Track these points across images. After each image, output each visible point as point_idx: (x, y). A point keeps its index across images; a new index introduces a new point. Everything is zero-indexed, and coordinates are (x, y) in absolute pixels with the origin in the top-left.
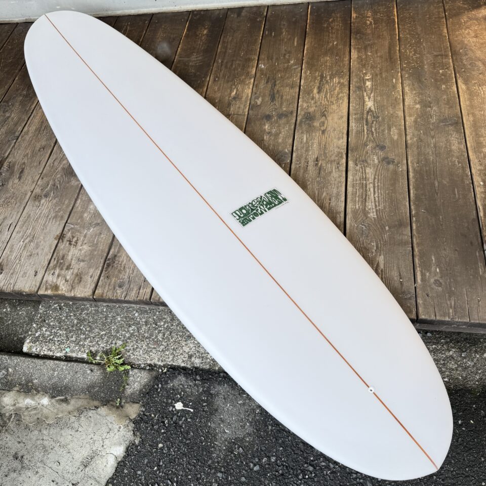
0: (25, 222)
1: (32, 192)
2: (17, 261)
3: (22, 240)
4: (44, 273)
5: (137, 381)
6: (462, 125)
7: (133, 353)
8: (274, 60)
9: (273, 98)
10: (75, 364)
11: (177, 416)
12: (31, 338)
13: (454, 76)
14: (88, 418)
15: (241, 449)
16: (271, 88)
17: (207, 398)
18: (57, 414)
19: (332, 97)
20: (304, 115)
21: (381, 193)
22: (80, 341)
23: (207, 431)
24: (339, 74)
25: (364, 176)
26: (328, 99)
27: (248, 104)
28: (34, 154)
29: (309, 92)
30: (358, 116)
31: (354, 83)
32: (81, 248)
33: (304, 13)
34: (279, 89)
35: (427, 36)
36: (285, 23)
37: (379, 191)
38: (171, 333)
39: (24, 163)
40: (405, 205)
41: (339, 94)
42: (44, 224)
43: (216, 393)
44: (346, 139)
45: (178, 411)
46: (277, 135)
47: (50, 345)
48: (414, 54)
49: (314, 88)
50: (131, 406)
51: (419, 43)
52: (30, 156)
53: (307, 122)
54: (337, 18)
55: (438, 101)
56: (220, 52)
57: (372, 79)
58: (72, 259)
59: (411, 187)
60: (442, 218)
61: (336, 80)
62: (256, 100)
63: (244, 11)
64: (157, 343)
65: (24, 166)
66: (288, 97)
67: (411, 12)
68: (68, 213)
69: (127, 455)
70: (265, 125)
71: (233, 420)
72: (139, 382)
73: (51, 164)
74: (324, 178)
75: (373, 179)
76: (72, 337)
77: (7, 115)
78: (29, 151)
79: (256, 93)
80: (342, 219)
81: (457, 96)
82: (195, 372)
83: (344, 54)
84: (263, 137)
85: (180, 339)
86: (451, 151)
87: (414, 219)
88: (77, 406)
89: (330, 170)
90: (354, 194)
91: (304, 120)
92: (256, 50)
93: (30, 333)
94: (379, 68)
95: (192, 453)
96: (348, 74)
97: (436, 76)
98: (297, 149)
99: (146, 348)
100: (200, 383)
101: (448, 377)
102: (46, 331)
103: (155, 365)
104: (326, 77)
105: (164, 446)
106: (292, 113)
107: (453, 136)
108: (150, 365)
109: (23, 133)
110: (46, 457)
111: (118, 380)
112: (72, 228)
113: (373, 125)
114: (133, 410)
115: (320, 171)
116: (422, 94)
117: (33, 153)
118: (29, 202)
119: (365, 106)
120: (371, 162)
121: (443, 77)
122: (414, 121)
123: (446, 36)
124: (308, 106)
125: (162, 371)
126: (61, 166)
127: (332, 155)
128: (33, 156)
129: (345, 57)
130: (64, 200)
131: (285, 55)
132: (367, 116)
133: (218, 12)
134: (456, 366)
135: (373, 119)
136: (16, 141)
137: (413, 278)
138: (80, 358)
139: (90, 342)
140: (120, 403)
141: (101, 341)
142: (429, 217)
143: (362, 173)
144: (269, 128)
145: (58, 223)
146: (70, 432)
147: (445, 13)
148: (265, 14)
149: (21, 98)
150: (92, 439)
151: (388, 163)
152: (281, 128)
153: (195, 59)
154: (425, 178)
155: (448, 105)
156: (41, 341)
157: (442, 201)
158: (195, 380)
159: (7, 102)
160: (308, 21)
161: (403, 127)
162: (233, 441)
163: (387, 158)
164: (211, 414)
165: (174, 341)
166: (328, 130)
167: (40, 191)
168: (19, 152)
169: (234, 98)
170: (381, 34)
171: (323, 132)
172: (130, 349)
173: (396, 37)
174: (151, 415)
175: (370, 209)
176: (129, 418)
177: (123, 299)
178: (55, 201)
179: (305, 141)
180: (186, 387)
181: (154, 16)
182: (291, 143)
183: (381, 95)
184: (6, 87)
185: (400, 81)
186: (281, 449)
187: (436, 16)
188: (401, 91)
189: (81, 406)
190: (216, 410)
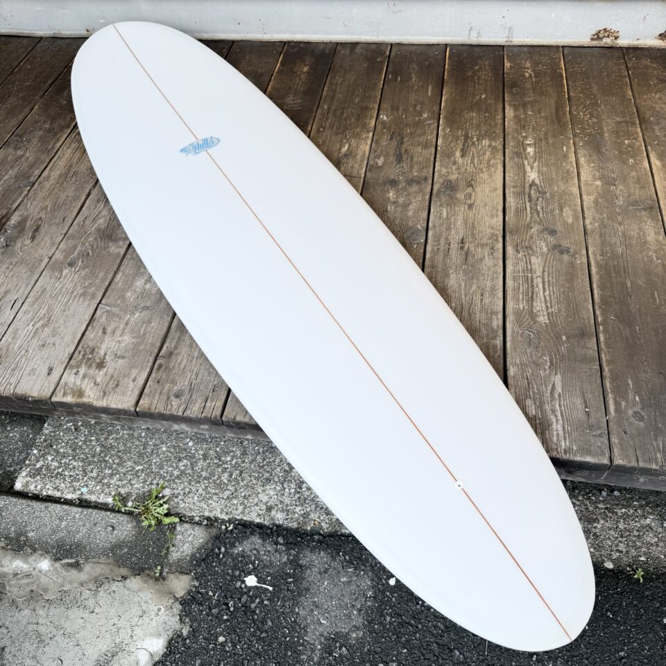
0: (37, 299)
1: (50, 258)
2: (23, 353)
3: (32, 323)
4: (62, 371)
5: (188, 541)
6: (658, 211)
7: (183, 500)
8: (400, 111)
9: (399, 159)
10: (95, 512)
11: (248, 596)
12: (29, 469)
13: (644, 149)
14: (110, 593)
15: (344, 649)
16: (398, 144)
17: (294, 571)
18: (62, 586)
19: (480, 163)
20: (443, 183)
21: (553, 291)
22: (104, 477)
23: (293, 619)
24: (490, 135)
25: (529, 268)
26: (476, 165)
27: (365, 164)
28: (56, 207)
29: (449, 155)
30: (518, 189)
31: (510, 148)
32: (120, 339)
33: (440, 57)
34: (408, 148)
35: (606, 98)
36: (414, 67)
37: (551, 288)
38: (241, 472)
39: (41, 218)
40: (588, 310)
41: (490, 160)
42: (66, 303)
43: (308, 564)
44: (502, 217)
45: (250, 588)
46: (405, 206)
47: (57, 482)
48: (590, 118)
49: (456, 150)
50: (177, 578)
51: (595, 104)
52: (51, 209)
53: (448, 192)
54: (485, 65)
55: (624, 179)
56: (326, 96)
57: (535, 144)
58: (105, 354)
59: (595, 286)
60: (639, 329)
61: (486, 142)
62: (376, 160)
63: (358, 47)
64: (220, 486)
65: (40, 223)
66: (421, 159)
67: (584, 67)
68: (103, 291)
69: (168, 652)
70: (389, 193)
71: (332, 605)
72: (191, 543)
73: (80, 222)
74: (473, 266)
75: (541, 272)
76: (92, 472)
77: (20, 153)
78: (49, 203)
79: (375, 151)
80: (501, 323)
81: (650, 174)
82: (276, 531)
83: (496, 111)
84: (387, 208)
85: (254, 482)
86: (646, 242)
87: (601, 328)
88: (94, 574)
89: (480, 256)
90: (516, 289)
91: (443, 190)
92: (376, 97)
93: (27, 462)
94: (544, 131)
95: (270, 652)
96: (502, 136)
97: (620, 147)
98: (434, 226)
99: (204, 493)
100: (284, 549)
101: (645, 555)
102: (53, 460)
103: (216, 519)
104: (473, 138)
105: (226, 641)
106: (426, 179)
107: (648, 224)
108: (208, 519)
109: (41, 178)
110: (40, 651)
111: (158, 539)
112: (107, 311)
113: (538, 202)
114: (181, 585)
115: (467, 257)
116: (603, 168)
117: (54, 206)
118: (44, 272)
119: (527, 177)
120: (538, 249)
121: (630, 149)
122: (594, 201)
123: (631, 100)
124: (448, 172)
125: (227, 528)
126: (96, 225)
127: (483, 236)
128: (54, 210)
129: (498, 115)
130: (97, 272)
131: (415, 105)
132: (530, 191)
133: (323, 46)
134: (656, 540)
135: (537, 195)
136: (31, 188)
137: (603, 407)
138: (101, 504)
139: (120, 480)
140: (161, 574)
141: (135, 480)
142: (621, 326)
143: (526, 262)
144: (395, 197)
145: (86, 303)
146: (81, 613)
147: (628, 72)
148: (388, 53)
149: (41, 133)
150: (115, 626)
151: (562, 252)
152: (411, 197)
153: (292, 102)
154: (614, 275)
155: (638, 184)
156: (45, 475)
157: (638, 307)
158: (277, 543)
159: (21, 136)
160: (446, 67)
161: (580, 208)
162: (332, 636)
163: (561, 246)
164: (300, 595)
165: (245, 485)
166: (476, 204)
167: (62, 258)
168: (35, 203)
169: (346, 155)
170: (545, 90)
171: (470, 207)
172: (179, 494)
173: (564, 95)
174: (207, 593)
175: (539, 311)
176: (174, 596)
177: (180, 414)
178: (83, 273)
179: (445, 216)
180: (263, 553)
181: (235, 43)
182: (426, 217)
183: (547, 166)
184: (21, 117)
185: (573, 150)
186: (405, 651)
187: (616, 75)
188: (575, 162)
189: (101, 575)
190: (307, 590)
